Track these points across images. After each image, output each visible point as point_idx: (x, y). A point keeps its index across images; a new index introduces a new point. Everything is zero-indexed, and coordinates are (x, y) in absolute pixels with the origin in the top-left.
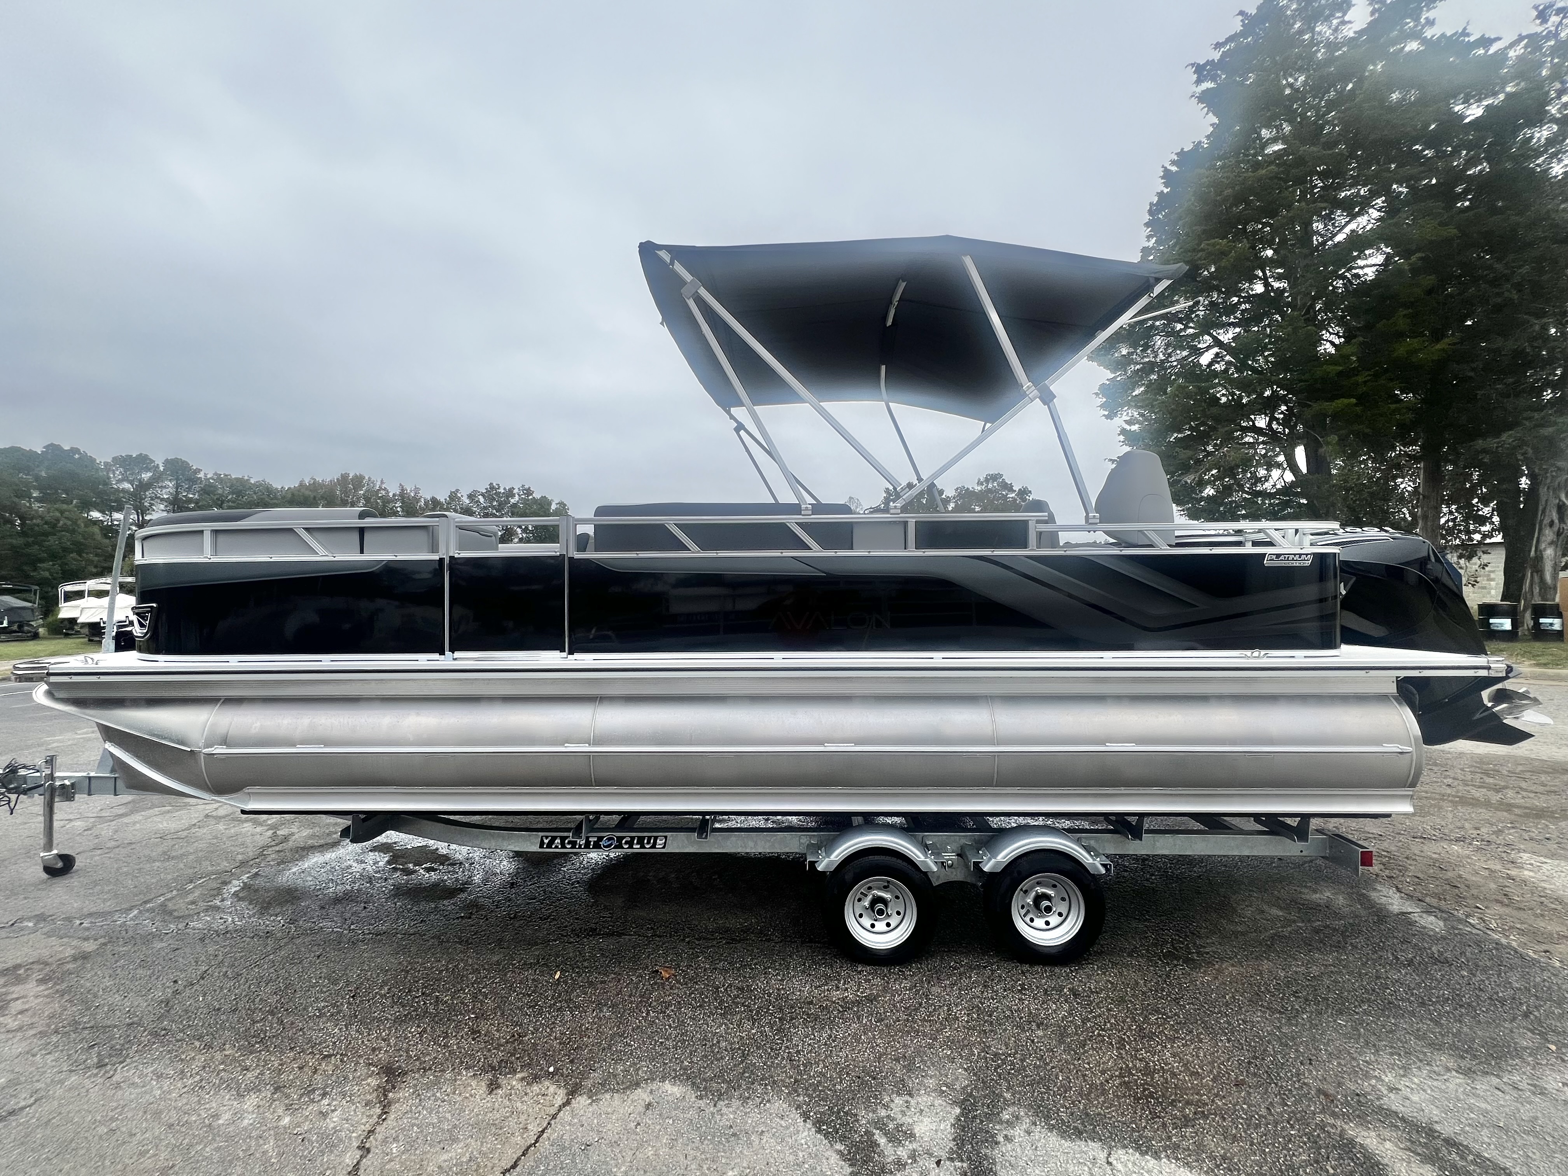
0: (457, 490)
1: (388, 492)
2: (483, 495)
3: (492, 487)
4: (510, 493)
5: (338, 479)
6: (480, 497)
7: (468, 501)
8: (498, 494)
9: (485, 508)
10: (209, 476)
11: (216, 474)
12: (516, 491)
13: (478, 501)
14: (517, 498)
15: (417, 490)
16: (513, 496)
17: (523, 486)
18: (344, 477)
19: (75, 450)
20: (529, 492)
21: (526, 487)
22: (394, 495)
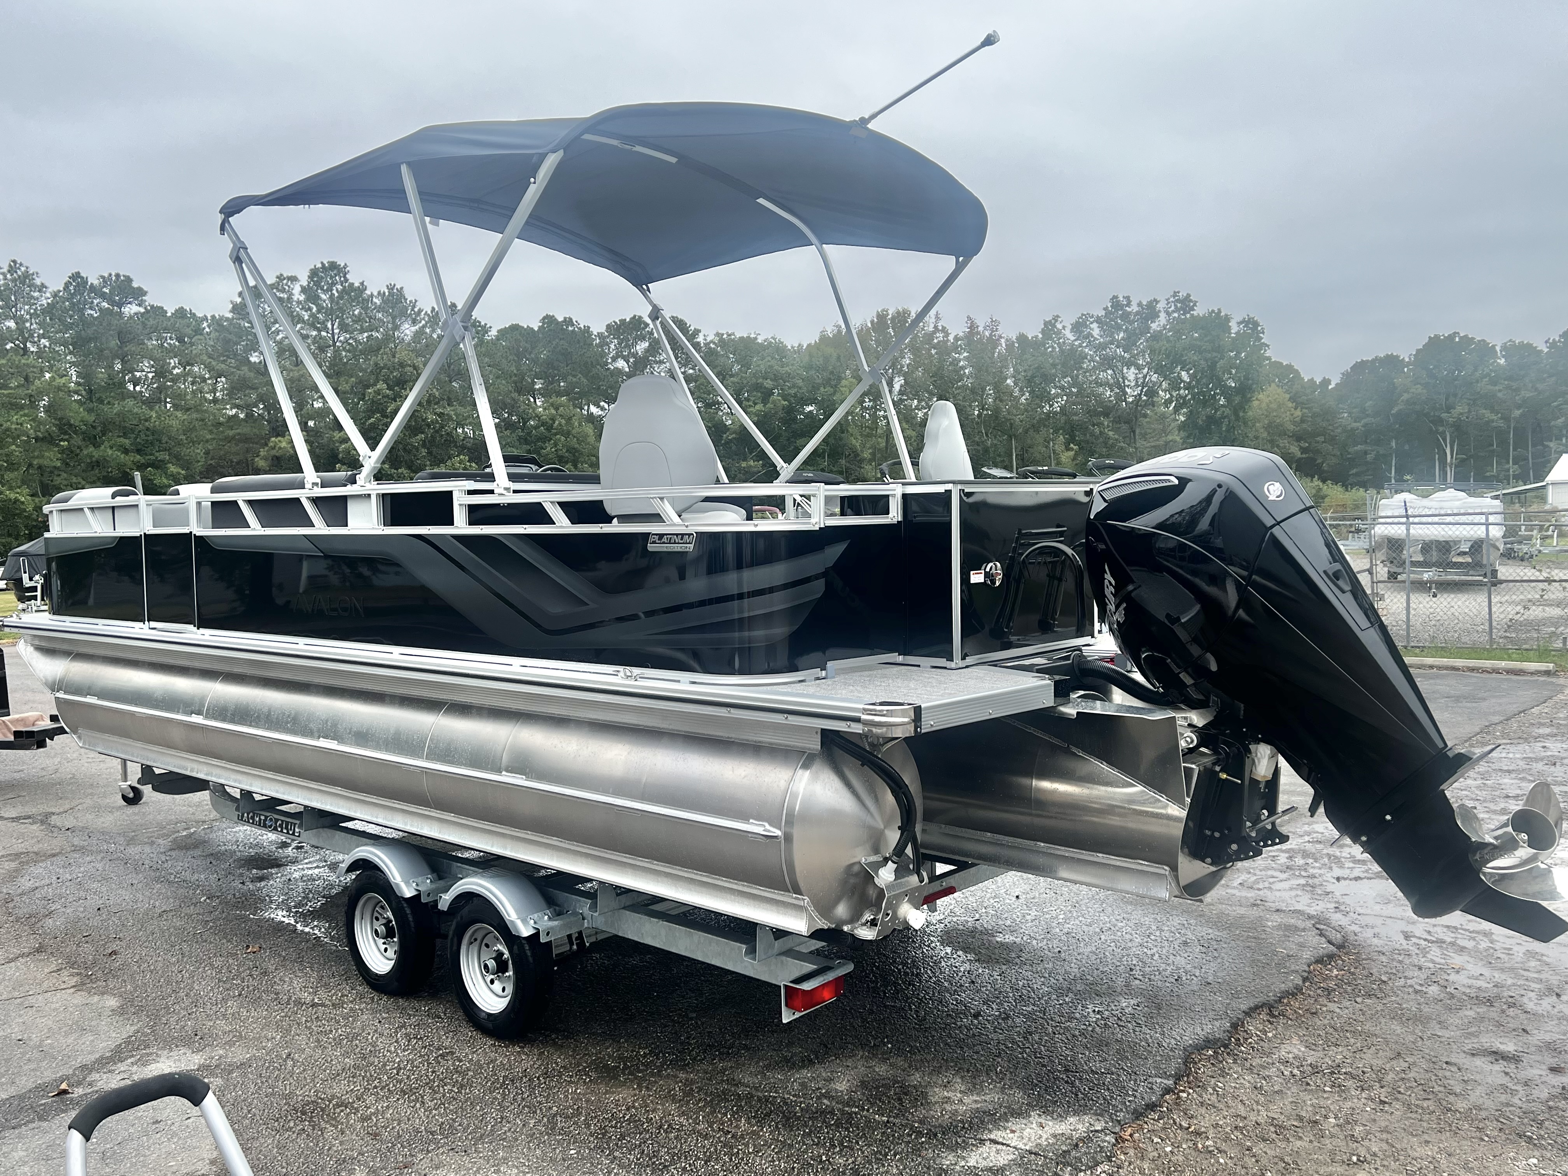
0: (1056, 318)
1: (947, 334)
2: (1098, 320)
3: (1116, 303)
4: (1150, 311)
5: (872, 322)
6: (1095, 326)
7: (1071, 336)
8: (1126, 316)
9: (1102, 347)
10: (709, 339)
11: (717, 334)
12: (1161, 306)
13: (1090, 335)
14: (1163, 319)
15: (994, 324)
16: (1154, 315)
17: (1175, 294)
18: (882, 317)
19: (569, 321)
20: (1186, 304)
21: (1182, 294)
22: (957, 338)
